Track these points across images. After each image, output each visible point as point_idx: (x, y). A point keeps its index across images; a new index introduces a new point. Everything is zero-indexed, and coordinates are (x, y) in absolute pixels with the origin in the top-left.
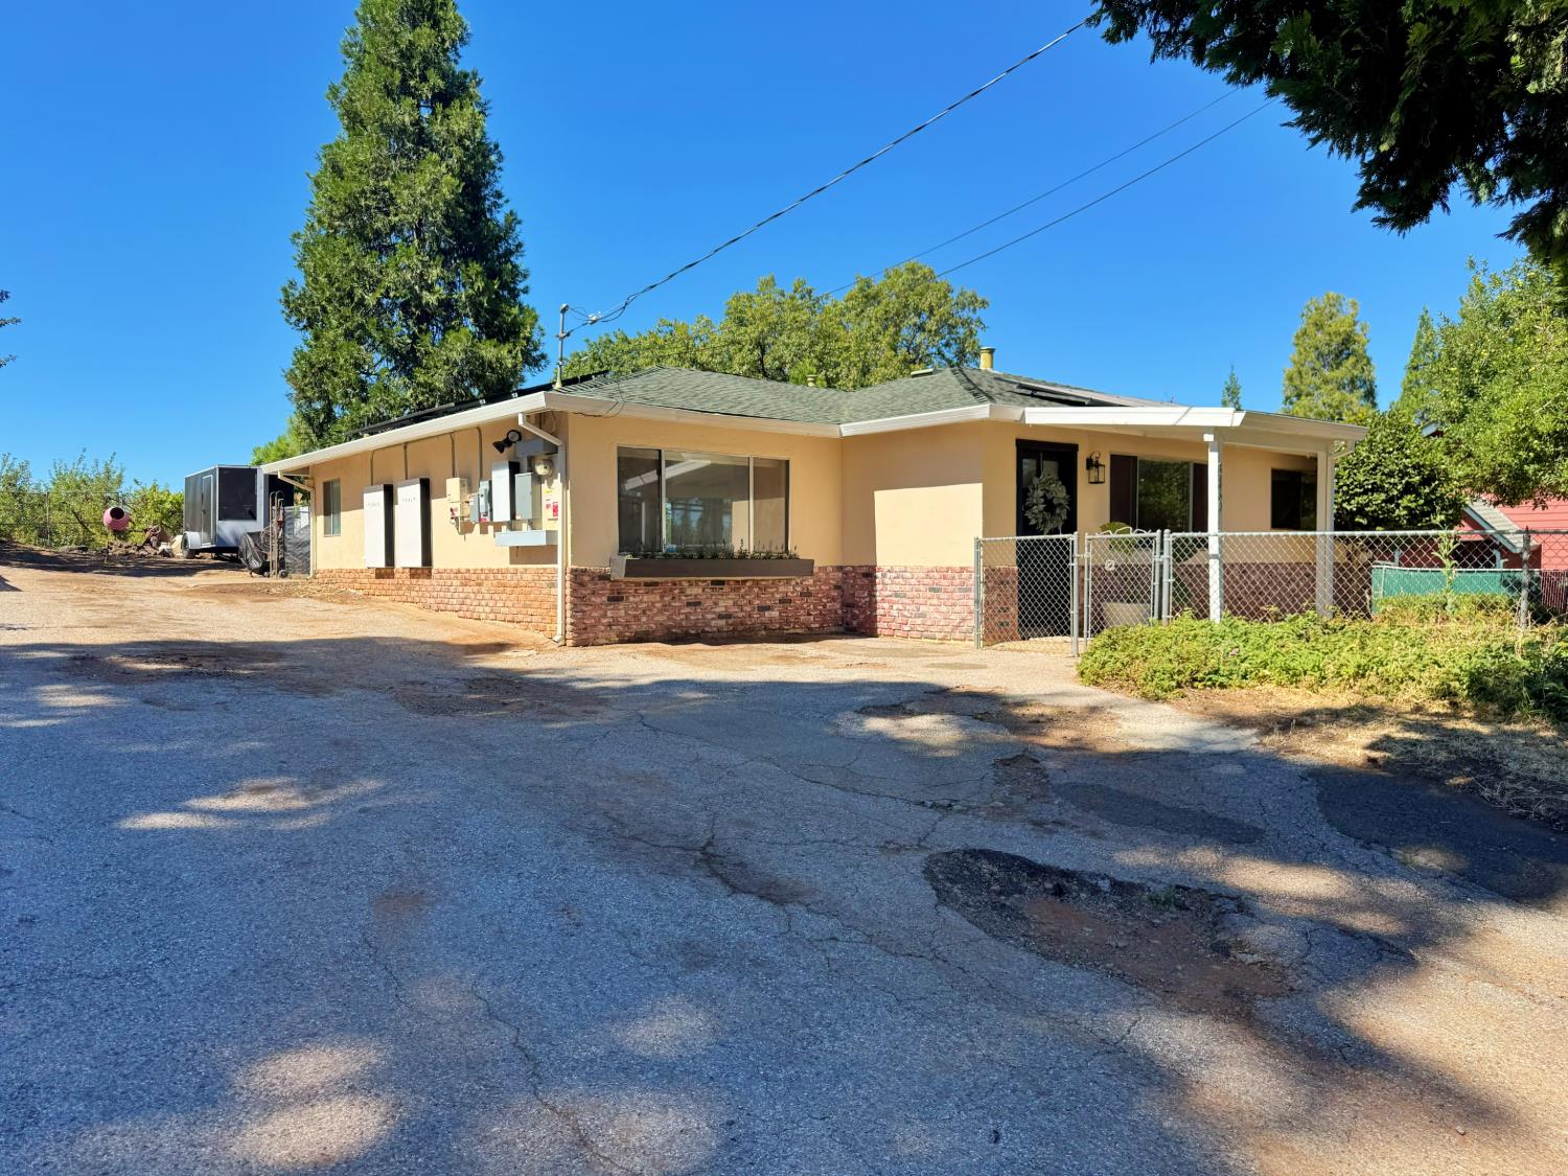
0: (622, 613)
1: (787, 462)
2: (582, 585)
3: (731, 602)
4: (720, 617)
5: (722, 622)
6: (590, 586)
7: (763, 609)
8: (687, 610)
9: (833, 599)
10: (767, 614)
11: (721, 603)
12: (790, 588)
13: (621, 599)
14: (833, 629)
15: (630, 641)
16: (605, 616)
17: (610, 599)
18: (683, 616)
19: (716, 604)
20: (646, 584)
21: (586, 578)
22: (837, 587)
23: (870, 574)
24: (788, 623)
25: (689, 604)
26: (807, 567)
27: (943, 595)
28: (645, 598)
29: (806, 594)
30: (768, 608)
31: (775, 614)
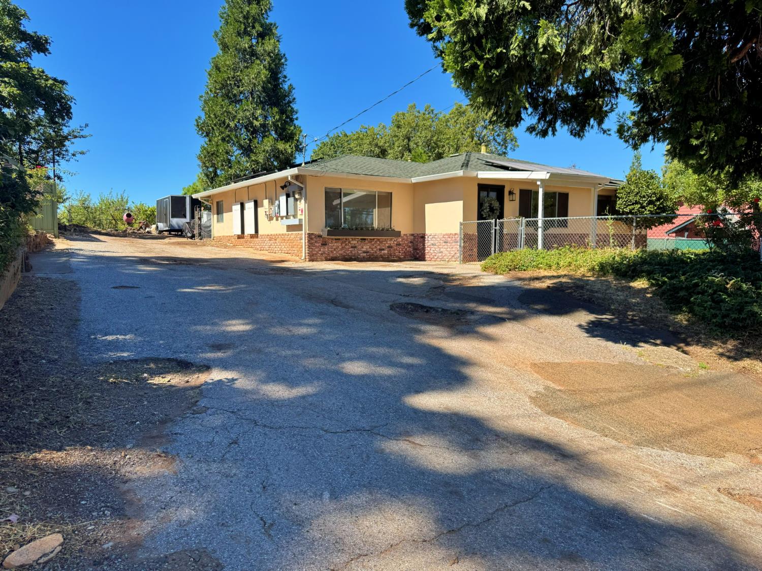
0: (327, 249)
1: (391, 193)
2: (312, 239)
3: (368, 247)
4: (364, 252)
5: (365, 254)
6: (315, 239)
7: (381, 250)
8: (351, 249)
9: (410, 247)
10: (383, 252)
11: (365, 247)
12: (392, 242)
13: (326, 245)
14: (410, 258)
15: (329, 260)
16: (320, 251)
17: (322, 244)
18: (349, 252)
19: (362, 247)
20: (336, 239)
21: (313, 236)
22: (411, 242)
23: (423, 237)
24: (391, 256)
25: (352, 247)
26: (398, 234)
27: (449, 244)
28: (335, 244)
29: (398, 244)
30: (383, 250)
31: (386, 252)
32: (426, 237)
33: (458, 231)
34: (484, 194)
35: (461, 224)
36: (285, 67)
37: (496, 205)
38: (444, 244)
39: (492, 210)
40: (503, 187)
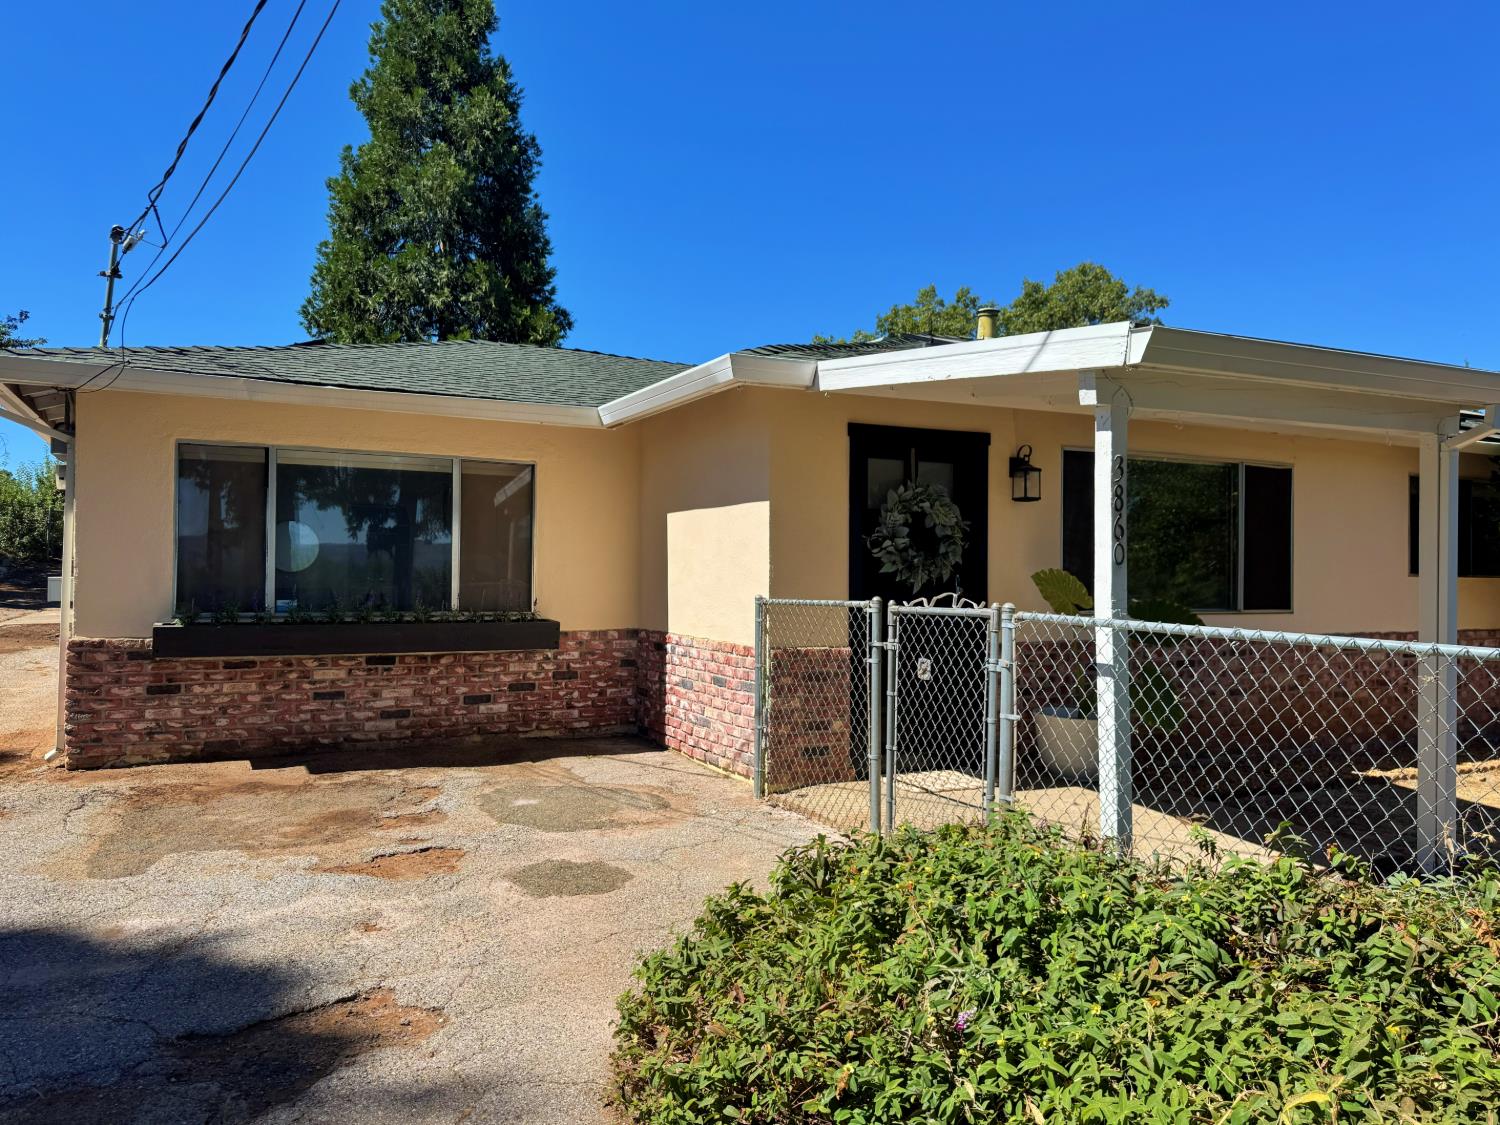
0: (177, 712)
1: (533, 466)
2: (92, 667)
3: (408, 692)
4: (385, 714)
5: (390, 724)
6: (111, 669)
7: (473, 700)
8: (314, 705)
9: (619, 682)
10: (483, 708)
11: (386, 693)
12: (534, 667)
13: (174, 690)
14: (620, 729)
15: (194, 759)
16: (140, 718)
17: (150, 690)
18: (304, 714)
19: (376, 695)
20: (228, 665)
21: (101, 657)
22: (627, 663)
23: (660, 647)
24: (526, 722)
25: (318, 696)
26: (548, 634)
27: (728, 694)
28: (226, 688)
29: (565, 674)
30: (487, 699)
31: (501, 707)
32: (669, 646)
33: (750, 640)
34: (881, 469)
35: (761, 605)
36: (535, 169)
37: (946, 518)
38: (714, 688)
39: (924, 537)
40: (981, 441)
